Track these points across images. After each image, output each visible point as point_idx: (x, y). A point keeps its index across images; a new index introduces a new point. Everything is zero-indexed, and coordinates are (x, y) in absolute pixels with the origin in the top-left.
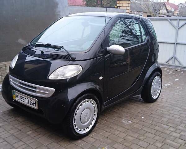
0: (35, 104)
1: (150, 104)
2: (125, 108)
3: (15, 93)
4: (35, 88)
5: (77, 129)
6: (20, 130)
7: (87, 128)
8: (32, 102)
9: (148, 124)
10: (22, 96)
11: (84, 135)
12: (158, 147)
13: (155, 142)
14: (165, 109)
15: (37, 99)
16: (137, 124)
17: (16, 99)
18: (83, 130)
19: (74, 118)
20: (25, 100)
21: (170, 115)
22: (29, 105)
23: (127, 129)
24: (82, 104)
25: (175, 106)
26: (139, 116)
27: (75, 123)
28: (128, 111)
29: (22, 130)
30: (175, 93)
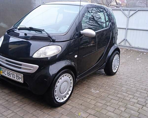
0: (21, 78)
1: (111, 76)
2: (92, 80)
3: (2, 69)
4: (21, 65)
5: (57, 98)
6: (7, 101)
7: (65, 98)
8: (18, 77)
9: (112, 93)
10: (9, 72)
11: (62, 103)
12: (122, 111)
13: (119, 107)
14: (123, 80)
15: (22, 75)
16: (104, 93)
17: (3, 74)
18: (62, 99)
19: (55, 89)
20: (11, 75)
21: (127, 85)
22: (15, 79)
23: (96, 97)
24: (61, 78)
25: (130, 78)
26: (104, 86)
27: (56, 94)
28: (95, 82)
29: (9, 100)
30: (129, 68)
